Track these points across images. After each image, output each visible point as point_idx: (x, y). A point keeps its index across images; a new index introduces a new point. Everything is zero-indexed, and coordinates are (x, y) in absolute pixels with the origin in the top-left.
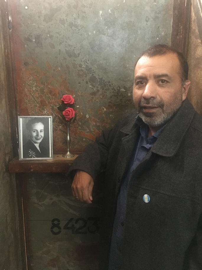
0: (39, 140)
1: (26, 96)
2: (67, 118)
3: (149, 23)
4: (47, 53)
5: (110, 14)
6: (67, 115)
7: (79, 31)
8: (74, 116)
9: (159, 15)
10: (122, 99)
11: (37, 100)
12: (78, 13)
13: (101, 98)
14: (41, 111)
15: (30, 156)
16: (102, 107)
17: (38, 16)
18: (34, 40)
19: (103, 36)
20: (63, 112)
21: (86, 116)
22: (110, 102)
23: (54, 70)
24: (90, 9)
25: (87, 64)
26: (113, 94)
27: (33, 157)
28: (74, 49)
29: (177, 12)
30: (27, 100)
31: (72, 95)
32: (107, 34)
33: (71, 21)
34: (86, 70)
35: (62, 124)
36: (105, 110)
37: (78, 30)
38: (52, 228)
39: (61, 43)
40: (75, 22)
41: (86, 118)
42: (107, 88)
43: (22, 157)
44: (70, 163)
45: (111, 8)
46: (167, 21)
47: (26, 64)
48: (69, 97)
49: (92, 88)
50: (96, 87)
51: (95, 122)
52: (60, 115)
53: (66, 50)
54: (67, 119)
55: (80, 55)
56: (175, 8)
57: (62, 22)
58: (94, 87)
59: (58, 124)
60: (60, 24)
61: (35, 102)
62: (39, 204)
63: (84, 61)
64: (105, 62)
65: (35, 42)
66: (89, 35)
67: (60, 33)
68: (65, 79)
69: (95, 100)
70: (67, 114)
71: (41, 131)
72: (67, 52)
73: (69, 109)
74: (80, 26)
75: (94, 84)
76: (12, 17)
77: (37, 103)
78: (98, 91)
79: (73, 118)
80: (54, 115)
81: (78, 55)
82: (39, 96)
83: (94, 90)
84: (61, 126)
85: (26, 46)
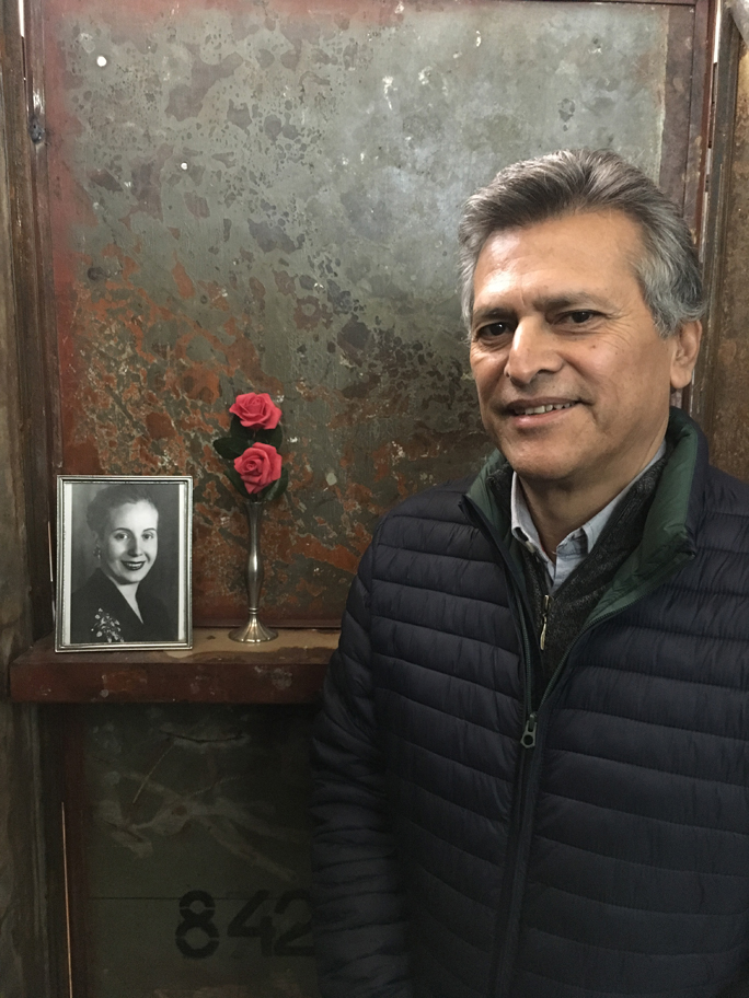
0: (136, 569)
1: (90, 398)
2: (251, 483)
3: (573, 124)
4: (176, 233)
5: (424, 89)
6: (251, 474)
7: (301, 152)
8: (277, 475)
9: (612, 95)
10: (467, 414)
11: (134, 416)
12: (301, 84)
13: (384, 406)
14: (147, 458)
15: (100, 634)
16: (389, 445)
17: (146, 95)
18: (128, 185)
19: (396, 170)
20: (236, 460)
21: (325, 479)
22: (420, 425)
23: (204, 297)
24: (347, 68)
25: (330, 276)
26: (432, 392)
27: (110, 640)
28: (284, 219)
29: (679, 85)
30: (93, 411)
31: (274, 397)
32: (410, 165)
33: (272, 113)
34: (329, 299)
35: (229, 510)
36: (401, 453)
37: (301, 149)
38: (182, 930)
39: (233, 197)
40: (288, 117)
41: (327, 485)
42: (410, 368)
43: (67, 639)
44: (259, 667)
45: (430, 68)
46: (642, 119)
47: (94, 274)
48: (262, 400)
49: (352, 370)
50: (365, 366)
51: (360, 504)
52: (225, 473)
53: (249, 221)
54: (250, 489)
55: (307, 243)
56: (672, 69)
57: (239, 116)
58: (360, 365)
59: (216, 508)
60: (230, 124)
61: (127, 422)
62: (130, 833)
63: (320, 266)
64: (403, 269)
65: (133, 190)
66: (340, 167)
67: (231, 159)
68: (247, 335)
69: (362, 417)
70: (251, 469)
71: (146, 537)
72: (256, 230)
73: (260, 447)
74: (306, 132)
75: (359, 352)
76: (46, 97)
77: (135, 425)
78: (375, 379)
79: (275, 482)
80: (199, 471)
81: (296, 244)
82: (143, 397)
83: (358, 374)
84: (225, 515)
85: (96, 204)
